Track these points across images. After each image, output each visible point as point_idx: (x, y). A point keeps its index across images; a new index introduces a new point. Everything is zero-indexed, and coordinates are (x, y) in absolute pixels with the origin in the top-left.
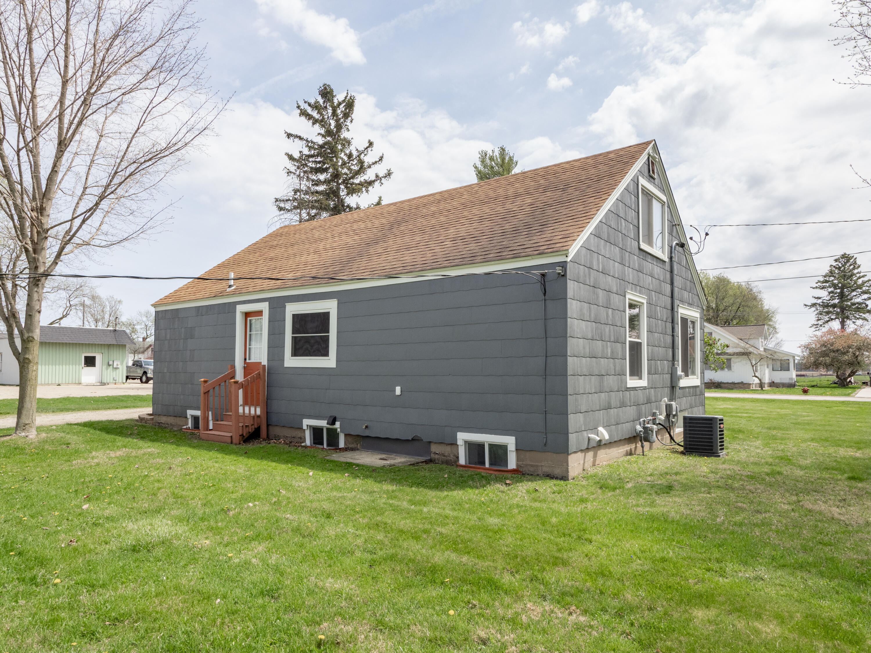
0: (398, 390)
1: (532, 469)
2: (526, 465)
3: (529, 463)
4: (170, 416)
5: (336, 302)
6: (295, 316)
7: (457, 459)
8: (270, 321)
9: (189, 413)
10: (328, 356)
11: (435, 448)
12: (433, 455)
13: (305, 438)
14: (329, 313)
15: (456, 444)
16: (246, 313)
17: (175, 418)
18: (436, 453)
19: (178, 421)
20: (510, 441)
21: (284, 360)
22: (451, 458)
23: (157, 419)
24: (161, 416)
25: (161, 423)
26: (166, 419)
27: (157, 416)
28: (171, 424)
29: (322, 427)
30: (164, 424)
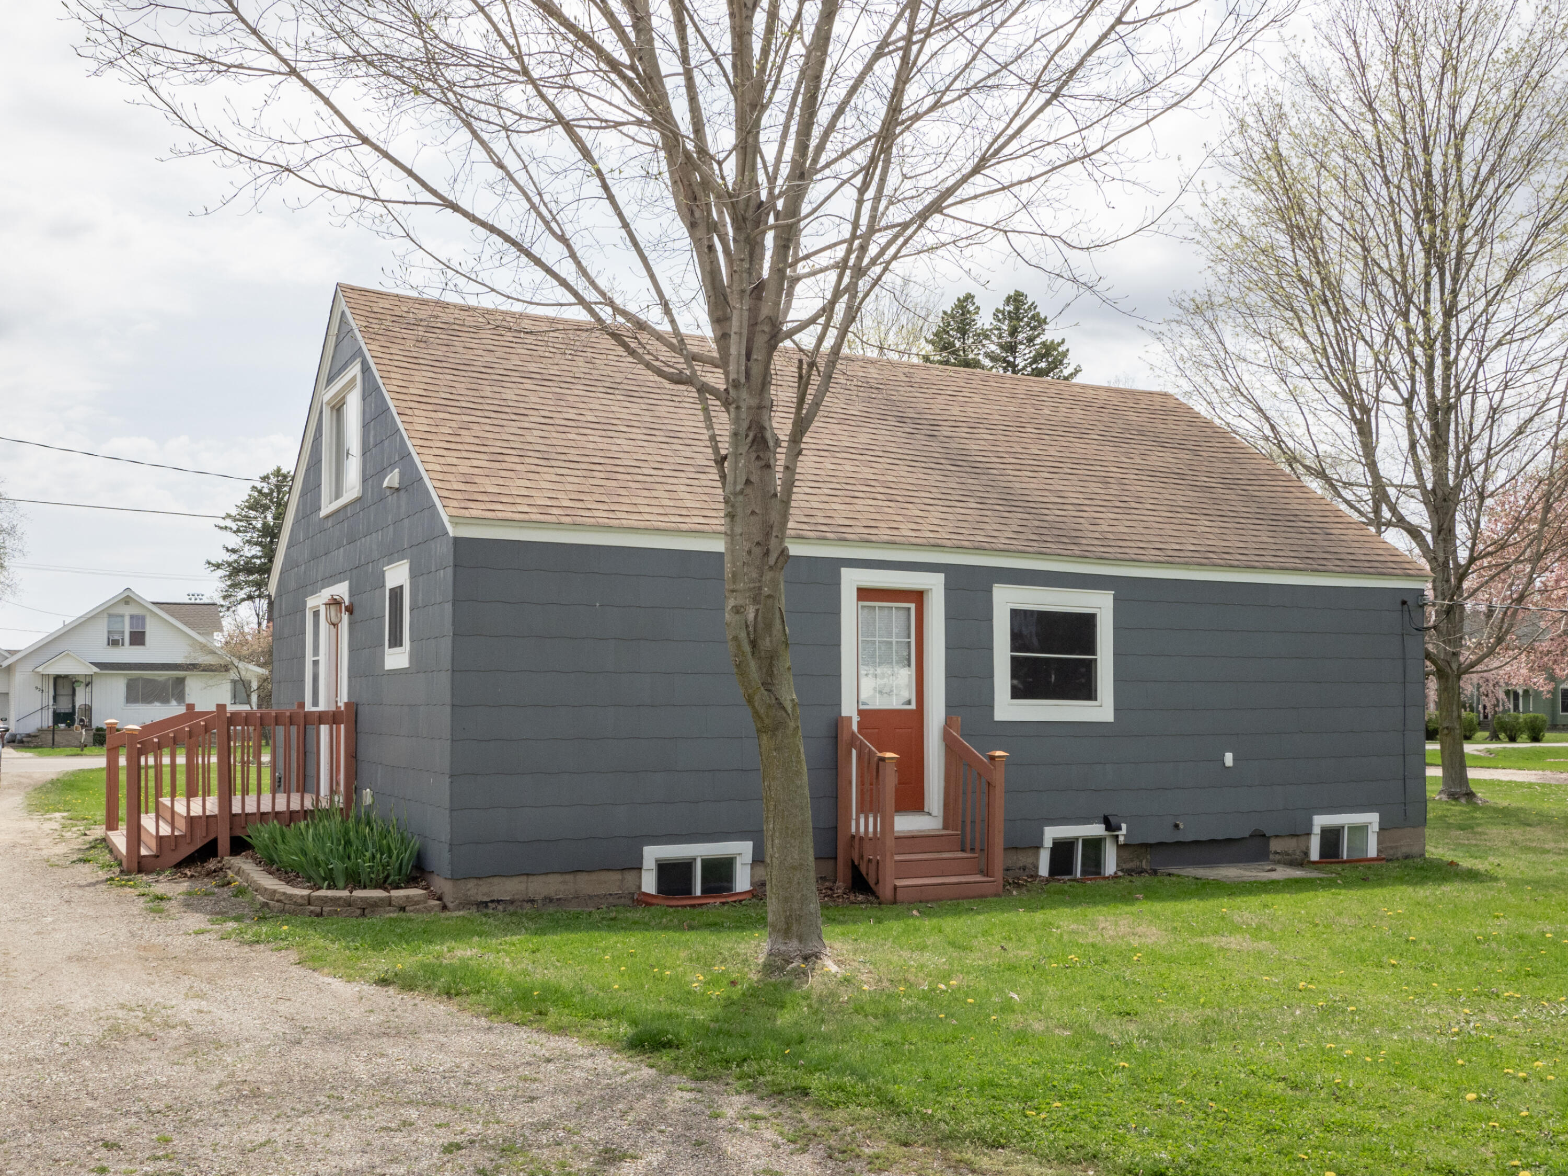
0: (1229, 759)
1: (1391, 852)
2: (1387, 848)
3: (1388, 845)
4: (547, 873)
5: (1111, 597)
6: (1015, 613)
7: (1306, 854)
8: (950, 617)
9: (652, 854)
10: (1096, 699)
11: (1275, 845)
12: (1271, 857)
13: (1036, 868)
14: (1093, 616)
15: (1309, 834)
16: (860, 590)
17: (568, 877)
18: (1276, 853)
19: (587, 884)
20: (1372, 819)
21: (991, 707)
22: (1298, 856)
23: (472, 892)
24: (496, 880)
25: (492, 901)
26: (522, 887)
27: (474, 882)
28: (545, 898)
29: (1077, 839)
30: (512, 902)
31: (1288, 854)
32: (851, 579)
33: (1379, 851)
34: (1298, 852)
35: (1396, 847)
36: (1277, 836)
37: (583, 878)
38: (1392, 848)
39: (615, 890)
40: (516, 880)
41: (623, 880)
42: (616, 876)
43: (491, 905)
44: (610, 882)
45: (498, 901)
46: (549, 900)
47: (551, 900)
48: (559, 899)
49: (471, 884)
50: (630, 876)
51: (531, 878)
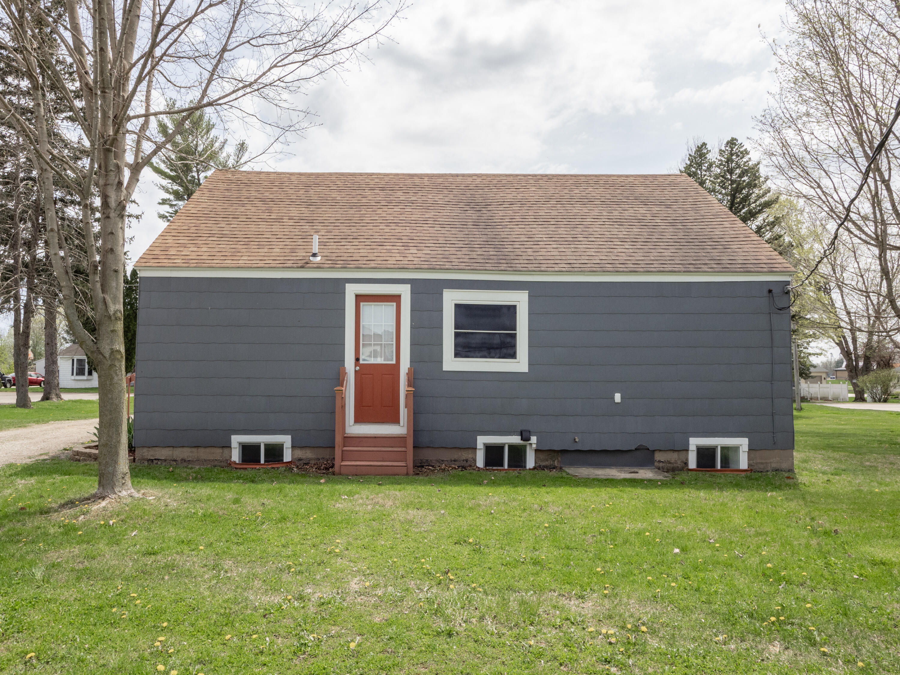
0: (618, 397)
1: (762, 466)
2: (757, 464)
3: (759, 461)
4: (183, 447)
5: (527, 294)
6: (457, 306)
7: (686, 464)
8: (413, 310)
9: (236, 440)
10: (516, 358)
11: (658, 456)
12: (656, 464)
13: (475, 460)
14: (515, 307)
15: (687, 450)
16: (357, 296)
17: (194, 450)
18: (660, 462)
19: (203, 453)
20: (743, 443)
21: (441, 362)
22: (679, 464)
23: (146, 454)
24: (157, 449)
25: (155, 459)
26: (171, 453)
27: (147, 449)
28: (182, 460)
29: (505, 444)
30: (165, 460)
31: (670, 463)
32: (351, 290)
33: (749, 465)
34: (679, 462)
35: (766, 463)
36: (660, 450)
37: (201, 450)
38: (762, 463)
39: (218, 458)
40: (168, 449)
41: (222, 453)
42: (220, 450)
43: (155, 462)
44: (216, 454)
45: (158, 460)
46: (183, 460)
47: (185, 461)
48: (189, 461)
49: (145, 450)
50: (226, 451)
51: (175, 449)
